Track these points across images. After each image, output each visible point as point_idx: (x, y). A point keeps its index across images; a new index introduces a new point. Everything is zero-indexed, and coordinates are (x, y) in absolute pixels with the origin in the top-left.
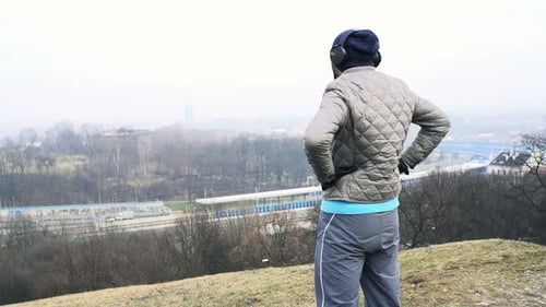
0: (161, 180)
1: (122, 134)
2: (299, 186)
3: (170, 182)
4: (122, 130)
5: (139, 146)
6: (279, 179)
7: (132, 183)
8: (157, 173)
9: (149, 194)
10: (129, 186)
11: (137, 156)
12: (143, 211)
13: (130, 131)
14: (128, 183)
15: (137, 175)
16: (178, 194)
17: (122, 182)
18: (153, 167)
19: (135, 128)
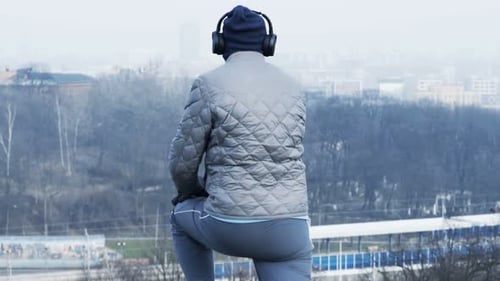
0: (101, 188)
1: (26, 83)
2: (416, 215)
3: (121, 194)
4: (27, 73)
5: (59, 109)
6: (370, 196)
7: (37, 194)
8: (94, 173)
9: (74, 219)
10: (31, 199)
11: (53, 134)
12: (60, 256)
13: (46, 76)
14: (29, 191)
15: (49, 176)
16: (137, 221)
17: (15, 190)
18: (88, 158)
19: (54, 70)
